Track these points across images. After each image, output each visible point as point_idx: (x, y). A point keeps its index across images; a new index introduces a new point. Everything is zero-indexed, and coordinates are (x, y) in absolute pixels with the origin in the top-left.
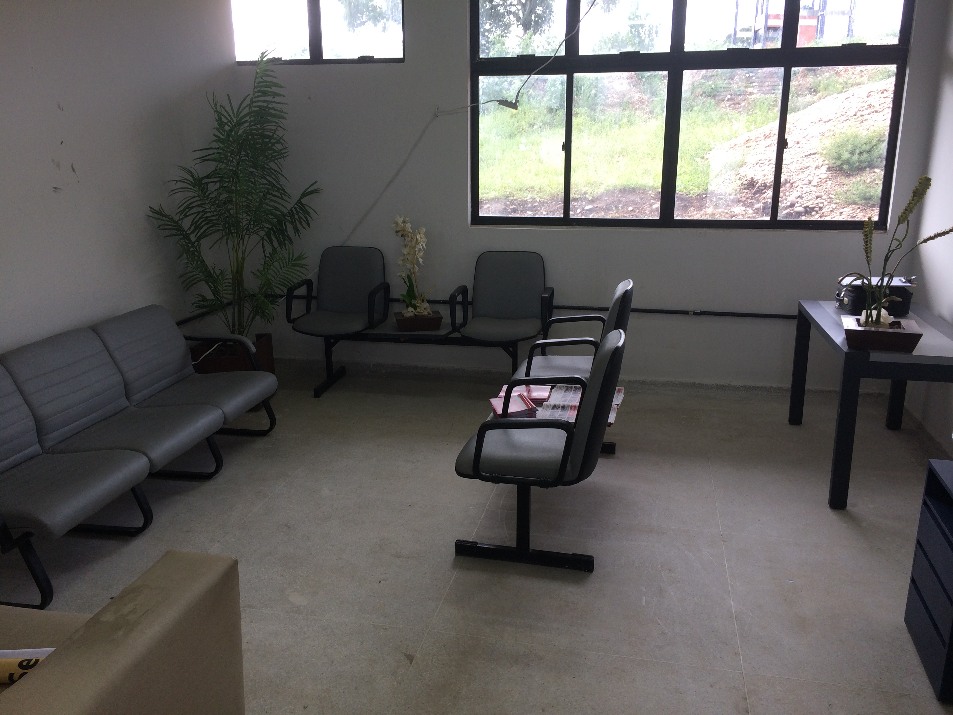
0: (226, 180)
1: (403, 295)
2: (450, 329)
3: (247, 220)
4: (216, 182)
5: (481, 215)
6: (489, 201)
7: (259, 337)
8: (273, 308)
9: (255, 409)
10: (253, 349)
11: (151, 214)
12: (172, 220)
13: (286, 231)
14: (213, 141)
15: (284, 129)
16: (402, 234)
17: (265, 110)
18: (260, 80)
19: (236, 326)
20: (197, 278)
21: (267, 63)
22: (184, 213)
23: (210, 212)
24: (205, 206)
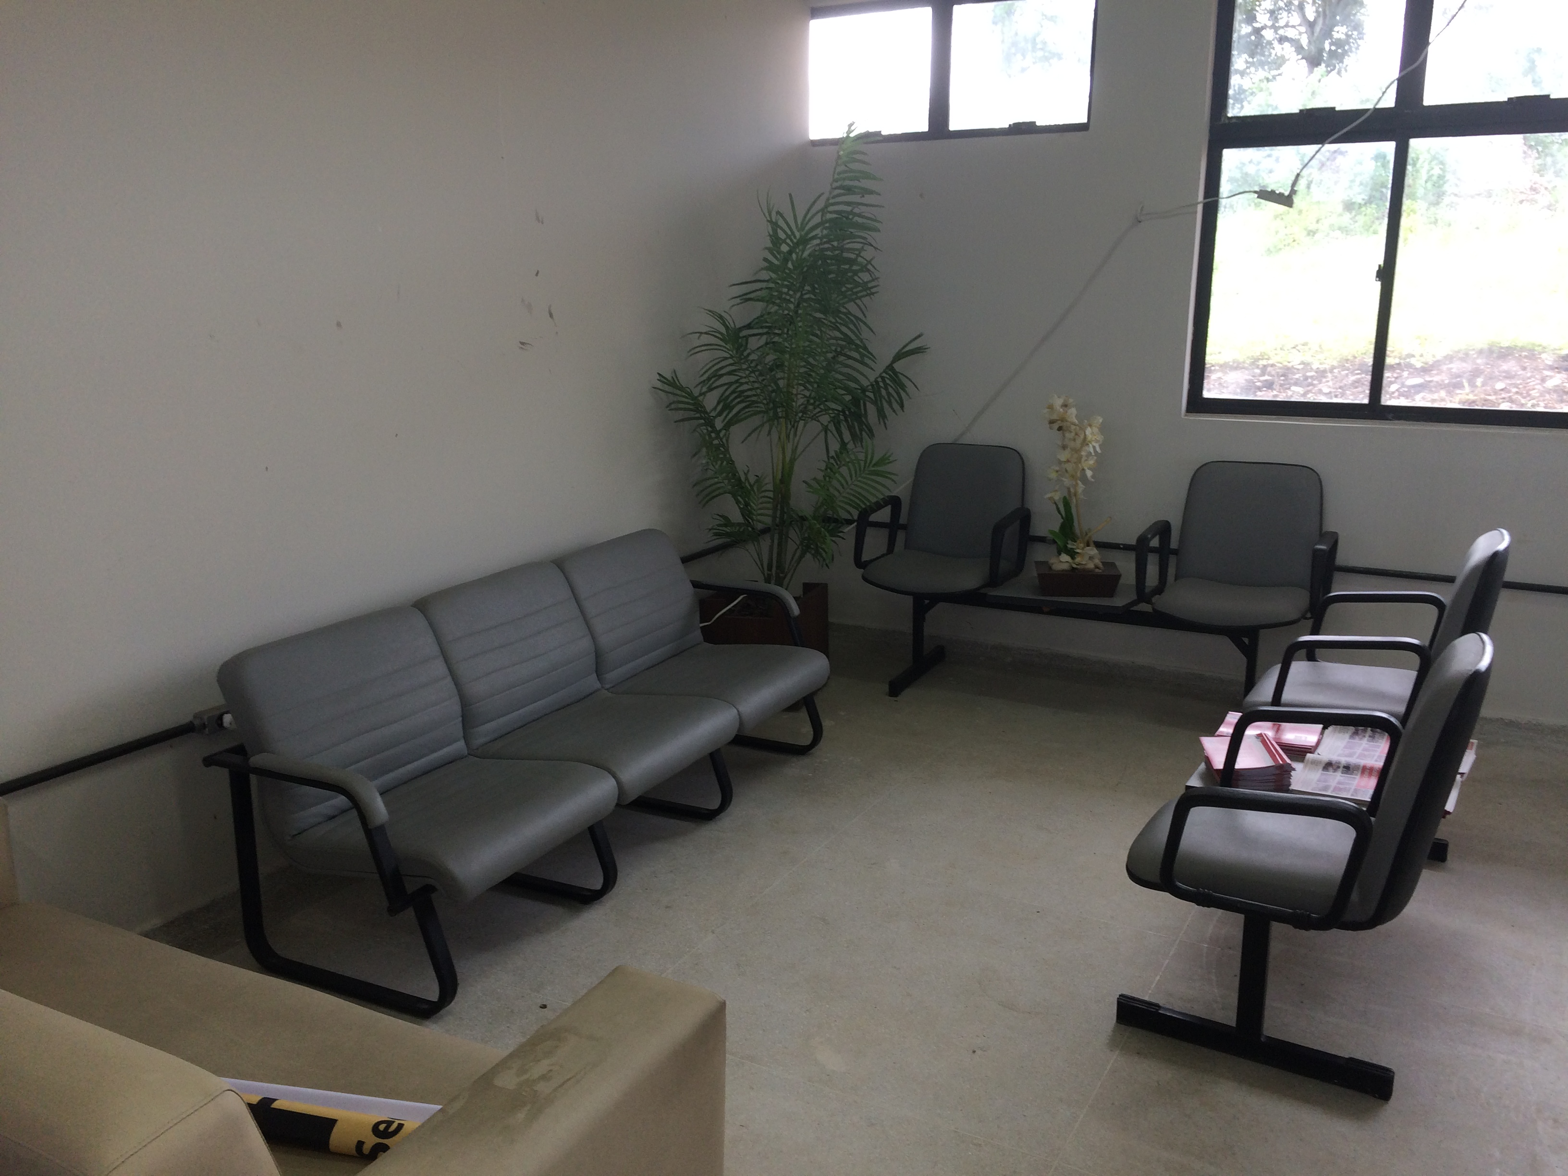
0: (777, 331)
1: (1052, 532)
2: (1134, 597)
3: (805, 396)
4: (761, 334)
5: (1206, 394)
6: (1225, 367)
7: (808, 587)
8: (833, 541)
9: (793, 708)
10: (795, 610)
11: (659, 385)
12: (690, 394)
13: (866, 417)
14: (762, 269)
15: (876, 248)
16: (1060, 426)
17: (847, 218)
18: (843, 168)
19: (774, 569)
20: (719, 488)
21: (856, 140)
22: (709, 384)
23: (746, 383)
24: (740, 374)
